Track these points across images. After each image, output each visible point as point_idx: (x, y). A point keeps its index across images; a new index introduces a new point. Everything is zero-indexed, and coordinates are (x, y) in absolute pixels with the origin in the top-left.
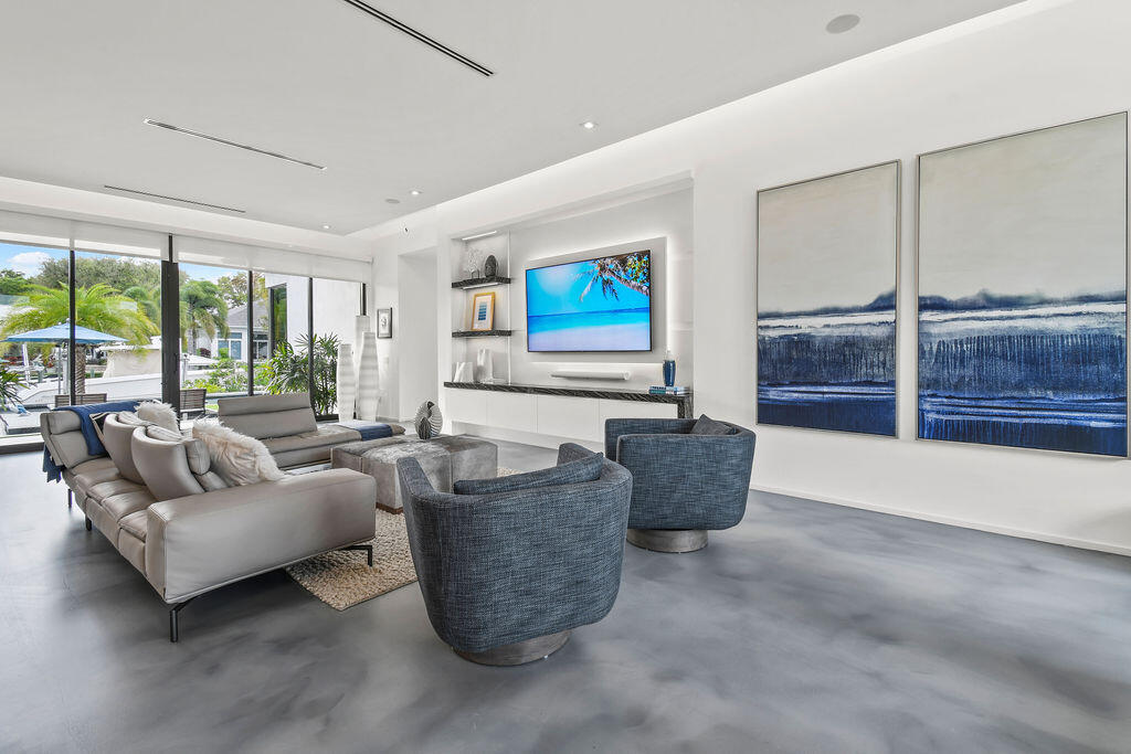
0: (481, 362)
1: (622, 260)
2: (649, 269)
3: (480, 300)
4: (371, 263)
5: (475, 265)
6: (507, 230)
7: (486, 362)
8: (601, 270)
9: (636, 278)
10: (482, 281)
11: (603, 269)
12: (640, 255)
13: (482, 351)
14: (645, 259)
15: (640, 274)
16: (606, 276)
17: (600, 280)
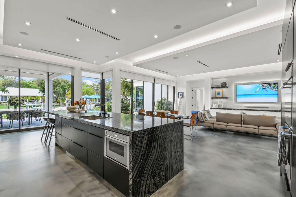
1: (269, 84)
2: (277, 86)
3: (219, 91)
4: (176, 82)
5: (218, 84)
6: (228, 77)
7: (221, 104)
9: (273, 88)
10: (220, 87)
11: (263, 86)
12: (275, 84)
17: (262, 88)
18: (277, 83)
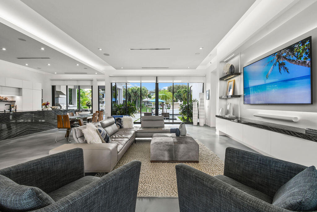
0: (228, 108)
1: (292, 48)
2: (310, 49)
3: (229, 84)
4: (205, 76)
5: (227, 70)
7: (230, 108)
8: (278, 58)
11: (279, 57)
12: (303, 42)
13: (228, 104)
14: (308, 43)
15: (304, 54)
16: (281, 61)
17: (278, 63)
18: (310, 39)
